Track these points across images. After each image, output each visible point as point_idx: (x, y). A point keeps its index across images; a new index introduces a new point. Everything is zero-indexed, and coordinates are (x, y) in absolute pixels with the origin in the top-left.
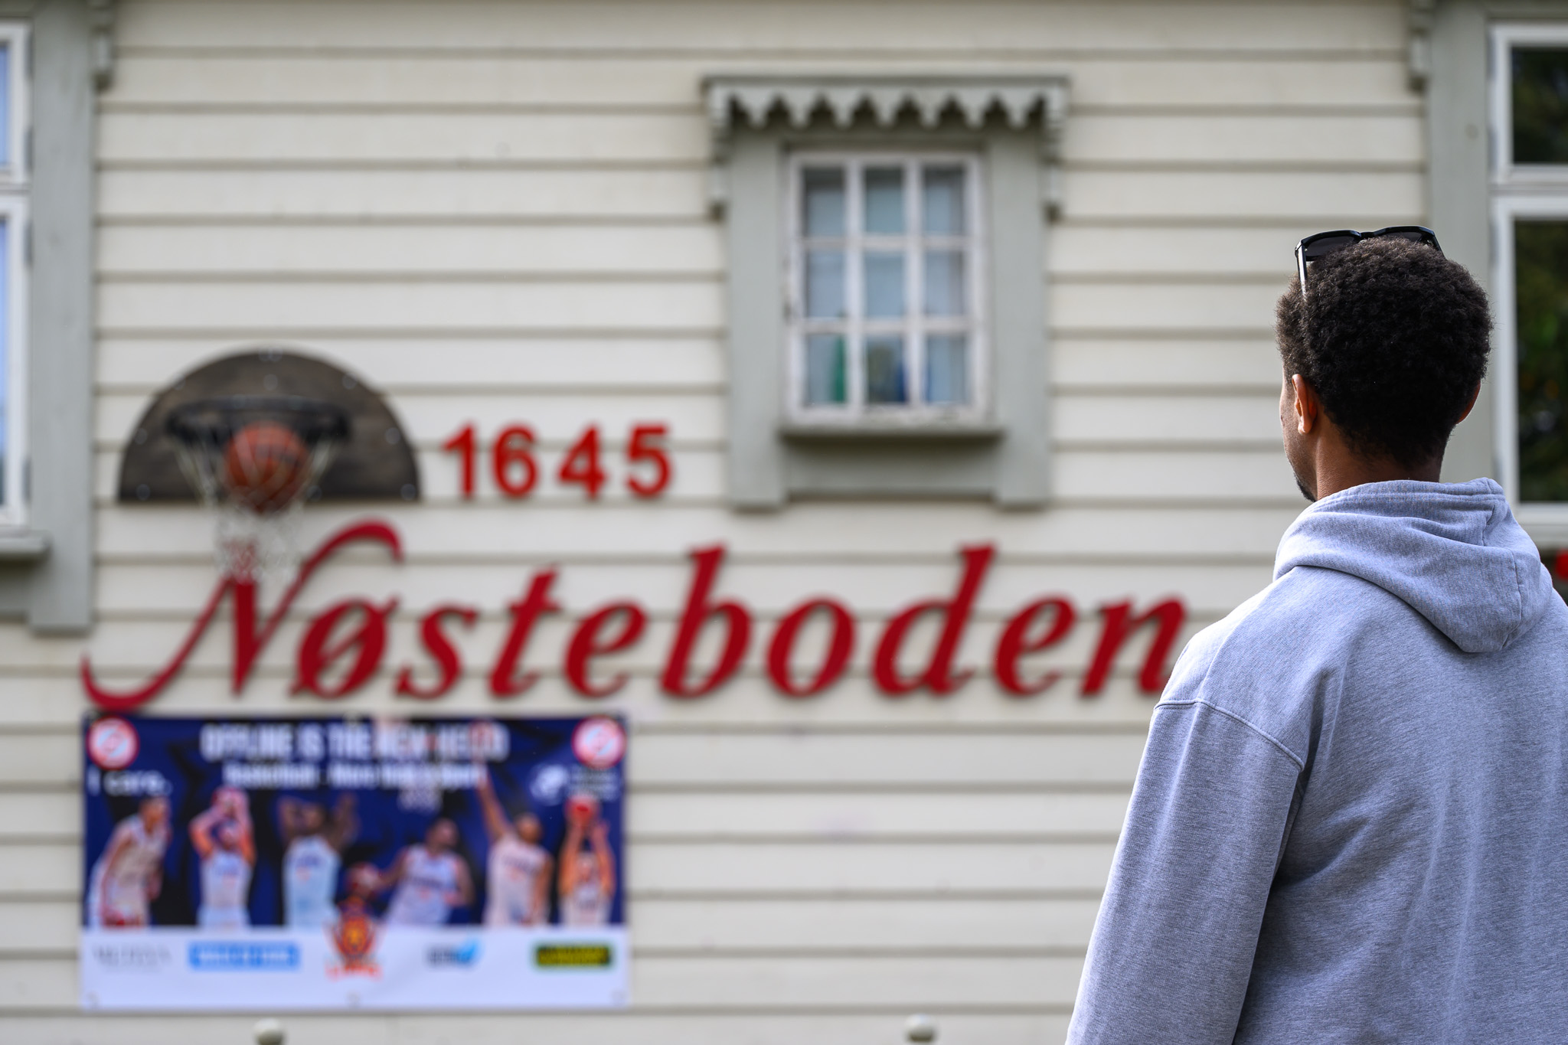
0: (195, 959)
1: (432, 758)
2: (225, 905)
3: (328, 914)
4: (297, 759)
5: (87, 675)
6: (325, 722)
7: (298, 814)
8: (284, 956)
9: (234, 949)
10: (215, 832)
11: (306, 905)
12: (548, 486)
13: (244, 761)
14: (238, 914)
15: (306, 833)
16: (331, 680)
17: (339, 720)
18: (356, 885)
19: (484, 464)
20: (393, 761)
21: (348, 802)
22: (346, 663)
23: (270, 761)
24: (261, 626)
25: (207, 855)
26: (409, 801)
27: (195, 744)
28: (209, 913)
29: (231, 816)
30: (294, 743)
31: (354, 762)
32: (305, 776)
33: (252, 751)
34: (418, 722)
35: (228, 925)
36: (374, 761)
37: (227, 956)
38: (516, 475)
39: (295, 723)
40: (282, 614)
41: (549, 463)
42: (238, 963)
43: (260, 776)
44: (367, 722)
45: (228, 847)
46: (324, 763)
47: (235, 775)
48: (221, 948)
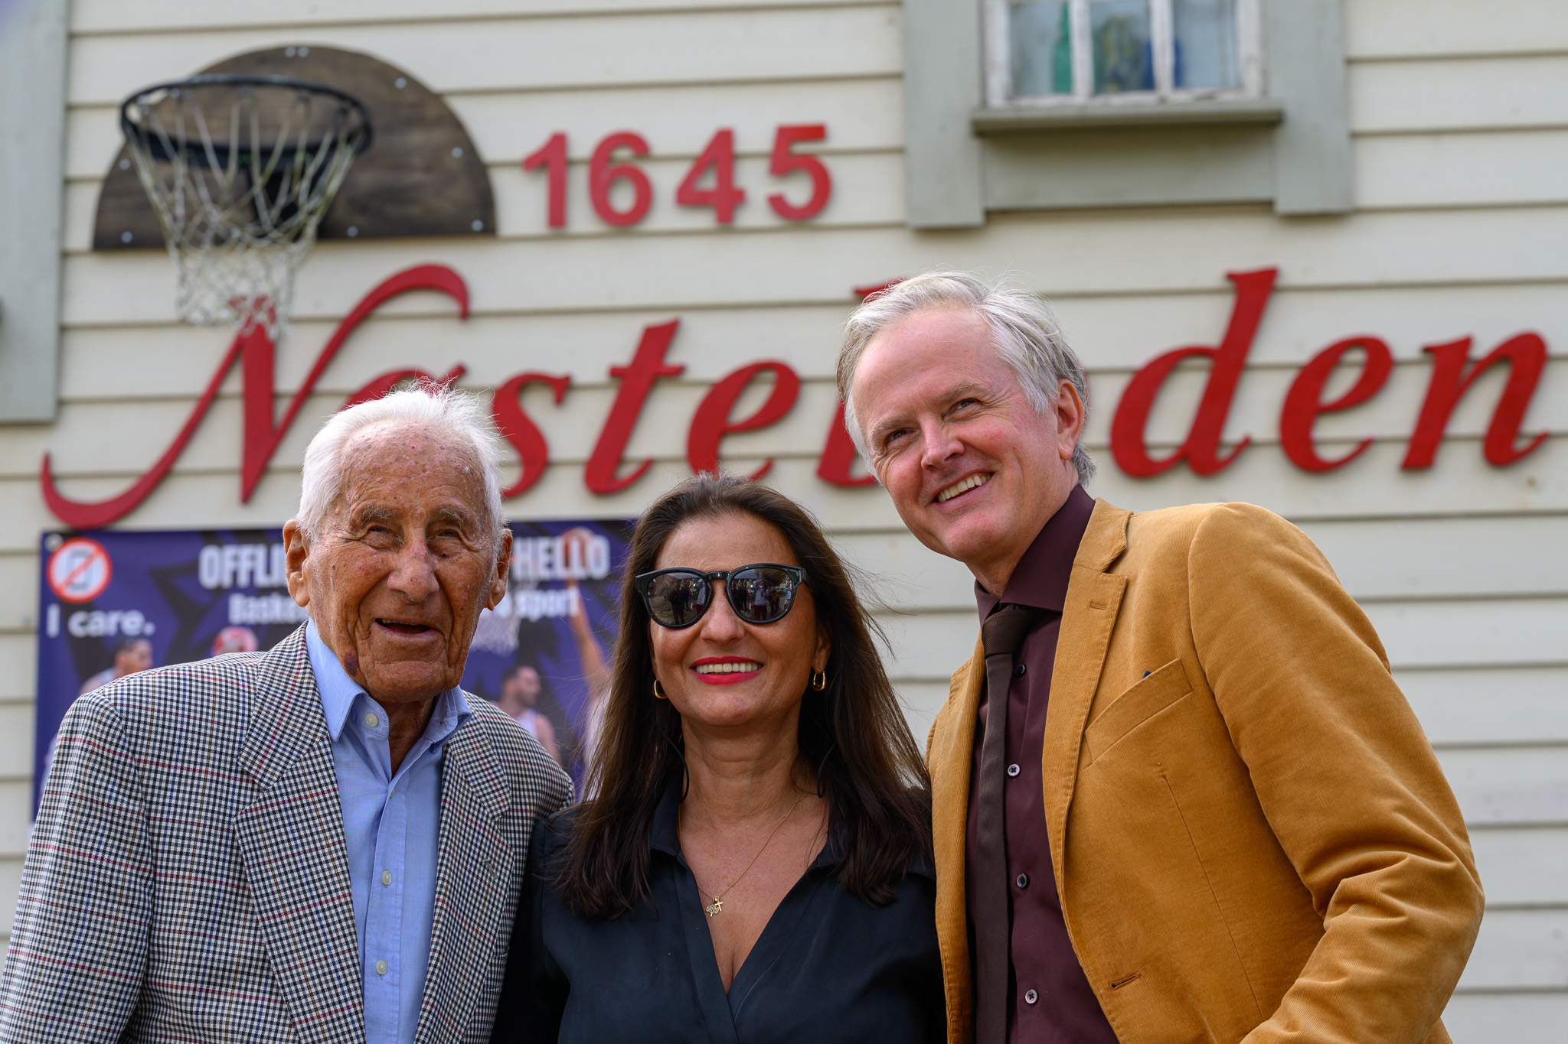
5: (48, 479)
12: (665, 214)
13: (255, 591)
19: (579, 183)
27: (192, 569)
33: (264, 577)
38: (623, 199)
40: (307, 393)
41: (666, 180)
43: (275, 610)
47: (240, 609)
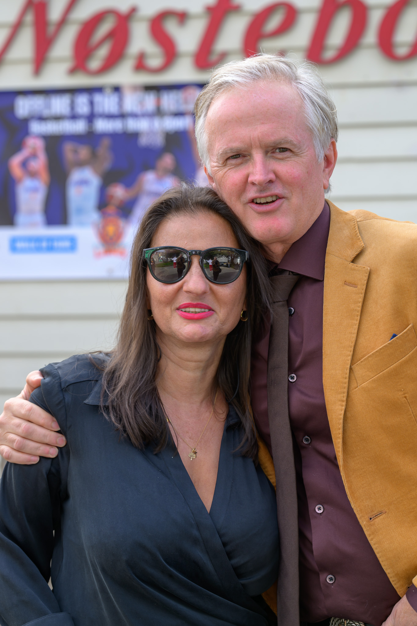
0: (14, 246)
1: (159, 112)
2: (31, 212)
3: (94, 216)
4: (74, 117)
6: (91, 91)
7: (76, 152)
8: (67, 244)
9: (38, 239)
10: (24, 164)
11: (80, 211)
13: (41, 119)
14: (39, 218)
15: (80, 164)
16: (95, 64)
17: (99, 90)
18: (112, 197)
20: (134, 115)
21: (106, 142)
22: (103, 52)
23: (58, 118)
24: (51, 29)
25: (20, 180)
26: (144, 141)
27: (11, 109)
28: (21, 218)
29: (34, 155)
30: (72, 106)
31: (110, 117)
32: (79, 127)
33: (46, 113)
34: (149, 88)
35: (33, 225)
36: (122, 116)
37: (33, 245)
39: (73, 91)
40: (63, 22)
42: (39, 250)
43: (51, 128)
44: (117, 89)
45: (33, 175)
46: (91, 118)
47: (36, 127)
48: (30, 239)
